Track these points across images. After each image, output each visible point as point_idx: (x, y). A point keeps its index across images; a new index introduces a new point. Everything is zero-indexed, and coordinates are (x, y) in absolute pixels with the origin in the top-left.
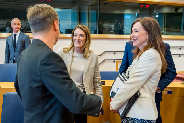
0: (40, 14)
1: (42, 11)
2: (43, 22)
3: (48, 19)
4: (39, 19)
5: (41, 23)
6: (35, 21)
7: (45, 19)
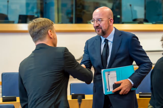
0: (36, 28)
1: (37, 26)
2: (39, 34)
3: (42, 31)
4: (35, 32)
5: (37, 35)
6: (33, 34)
7: (40, 32)
